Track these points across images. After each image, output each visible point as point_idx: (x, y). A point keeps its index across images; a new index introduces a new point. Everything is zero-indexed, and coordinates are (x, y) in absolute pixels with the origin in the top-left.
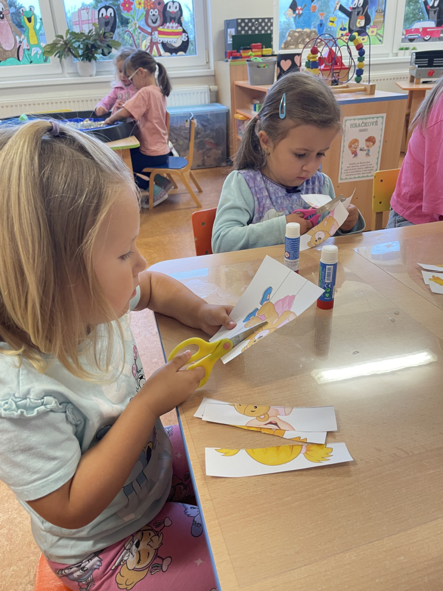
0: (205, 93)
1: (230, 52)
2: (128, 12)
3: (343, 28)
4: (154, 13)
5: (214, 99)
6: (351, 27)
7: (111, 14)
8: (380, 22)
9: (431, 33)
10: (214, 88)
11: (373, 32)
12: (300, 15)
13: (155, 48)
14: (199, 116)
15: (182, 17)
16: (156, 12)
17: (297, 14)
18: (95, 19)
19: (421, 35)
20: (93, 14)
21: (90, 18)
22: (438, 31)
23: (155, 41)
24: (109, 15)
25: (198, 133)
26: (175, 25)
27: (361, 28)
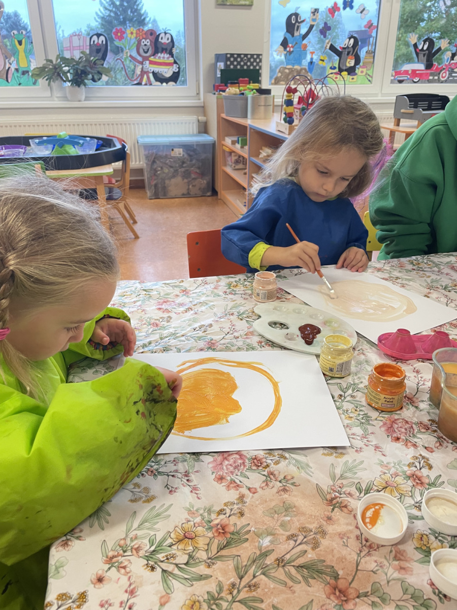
0: (193, 123)
1: (218, 85)
2: (120, 40)
3: (333, 67)
4: (146, 43)
5: (203, 130)
6: (341, 66)
7: (102, 42)
8: (370, 62)
9: (420, 76)
10: (202, 118)
11: (362, 72)
12: (290, 52)
13: (145, 77)
14: (187, 147)
15: (173, 49)
16: (148, 42)
17: (287, 52)
18: (86, 46)
19: (410, 77)
20: (84, 40)
21: (81, 44)
22: (427, 73)
23: (146, 70)
25: (183, 163)
26: (167, 56)
27: (351, 67)
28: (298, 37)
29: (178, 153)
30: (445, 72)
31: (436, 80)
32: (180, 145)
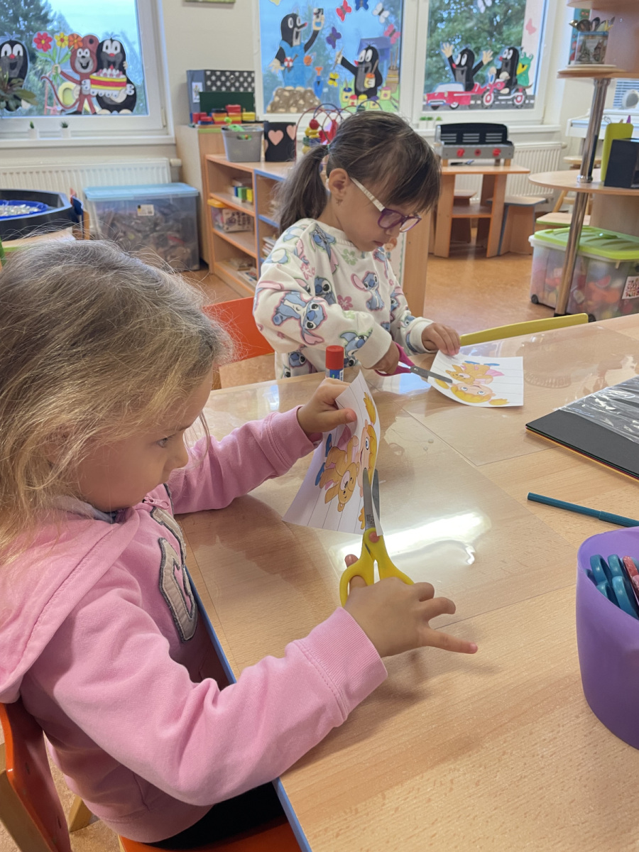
1: (196, 115)
2: (45, 50)
3: (347, 89)
4: (83, 54)
5: (177, 177)
6: (358, 87)
7: (19, 53)
8: (394, 82)
9: (459, 99)
10: (176, 161)
11: (385, 95)
12: (289, 69)
13: (86, 102)
14: (158, 202)
15: (124, 62)
16: (87, 53)
17: (286, 67)
19: (447, 101)
22: (468, 97)
23: (87, 93)
24: (15, 53)
25: (156, 224)
26: (116, 72)
27: (371, 89)
28: (298, 48)
29: (147, 211)
30: (490, 95)
31: (478, 105)
32: (148, 200)
